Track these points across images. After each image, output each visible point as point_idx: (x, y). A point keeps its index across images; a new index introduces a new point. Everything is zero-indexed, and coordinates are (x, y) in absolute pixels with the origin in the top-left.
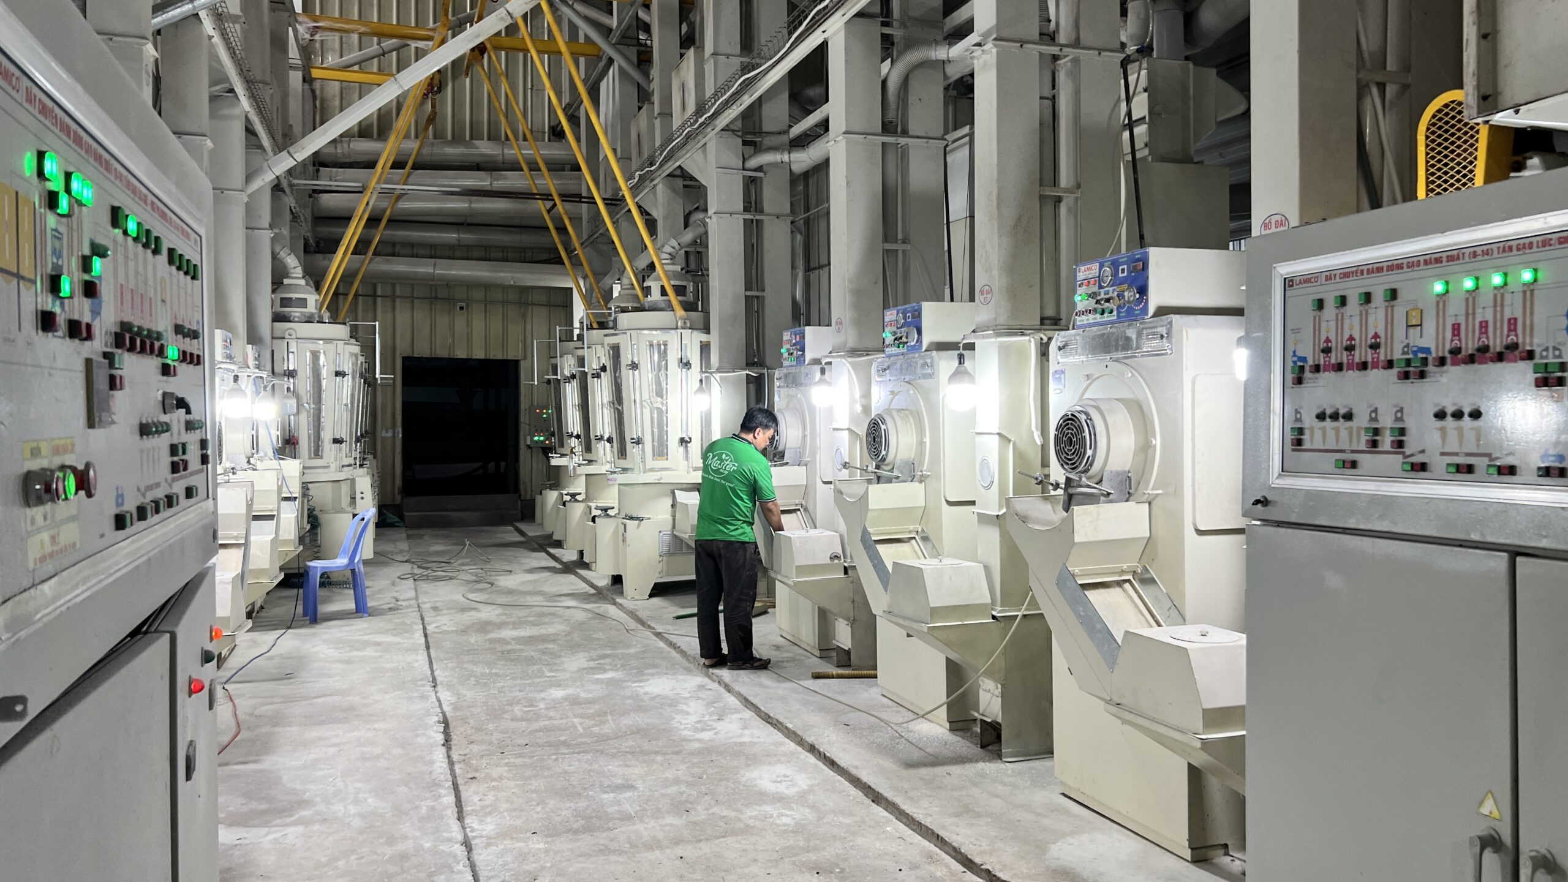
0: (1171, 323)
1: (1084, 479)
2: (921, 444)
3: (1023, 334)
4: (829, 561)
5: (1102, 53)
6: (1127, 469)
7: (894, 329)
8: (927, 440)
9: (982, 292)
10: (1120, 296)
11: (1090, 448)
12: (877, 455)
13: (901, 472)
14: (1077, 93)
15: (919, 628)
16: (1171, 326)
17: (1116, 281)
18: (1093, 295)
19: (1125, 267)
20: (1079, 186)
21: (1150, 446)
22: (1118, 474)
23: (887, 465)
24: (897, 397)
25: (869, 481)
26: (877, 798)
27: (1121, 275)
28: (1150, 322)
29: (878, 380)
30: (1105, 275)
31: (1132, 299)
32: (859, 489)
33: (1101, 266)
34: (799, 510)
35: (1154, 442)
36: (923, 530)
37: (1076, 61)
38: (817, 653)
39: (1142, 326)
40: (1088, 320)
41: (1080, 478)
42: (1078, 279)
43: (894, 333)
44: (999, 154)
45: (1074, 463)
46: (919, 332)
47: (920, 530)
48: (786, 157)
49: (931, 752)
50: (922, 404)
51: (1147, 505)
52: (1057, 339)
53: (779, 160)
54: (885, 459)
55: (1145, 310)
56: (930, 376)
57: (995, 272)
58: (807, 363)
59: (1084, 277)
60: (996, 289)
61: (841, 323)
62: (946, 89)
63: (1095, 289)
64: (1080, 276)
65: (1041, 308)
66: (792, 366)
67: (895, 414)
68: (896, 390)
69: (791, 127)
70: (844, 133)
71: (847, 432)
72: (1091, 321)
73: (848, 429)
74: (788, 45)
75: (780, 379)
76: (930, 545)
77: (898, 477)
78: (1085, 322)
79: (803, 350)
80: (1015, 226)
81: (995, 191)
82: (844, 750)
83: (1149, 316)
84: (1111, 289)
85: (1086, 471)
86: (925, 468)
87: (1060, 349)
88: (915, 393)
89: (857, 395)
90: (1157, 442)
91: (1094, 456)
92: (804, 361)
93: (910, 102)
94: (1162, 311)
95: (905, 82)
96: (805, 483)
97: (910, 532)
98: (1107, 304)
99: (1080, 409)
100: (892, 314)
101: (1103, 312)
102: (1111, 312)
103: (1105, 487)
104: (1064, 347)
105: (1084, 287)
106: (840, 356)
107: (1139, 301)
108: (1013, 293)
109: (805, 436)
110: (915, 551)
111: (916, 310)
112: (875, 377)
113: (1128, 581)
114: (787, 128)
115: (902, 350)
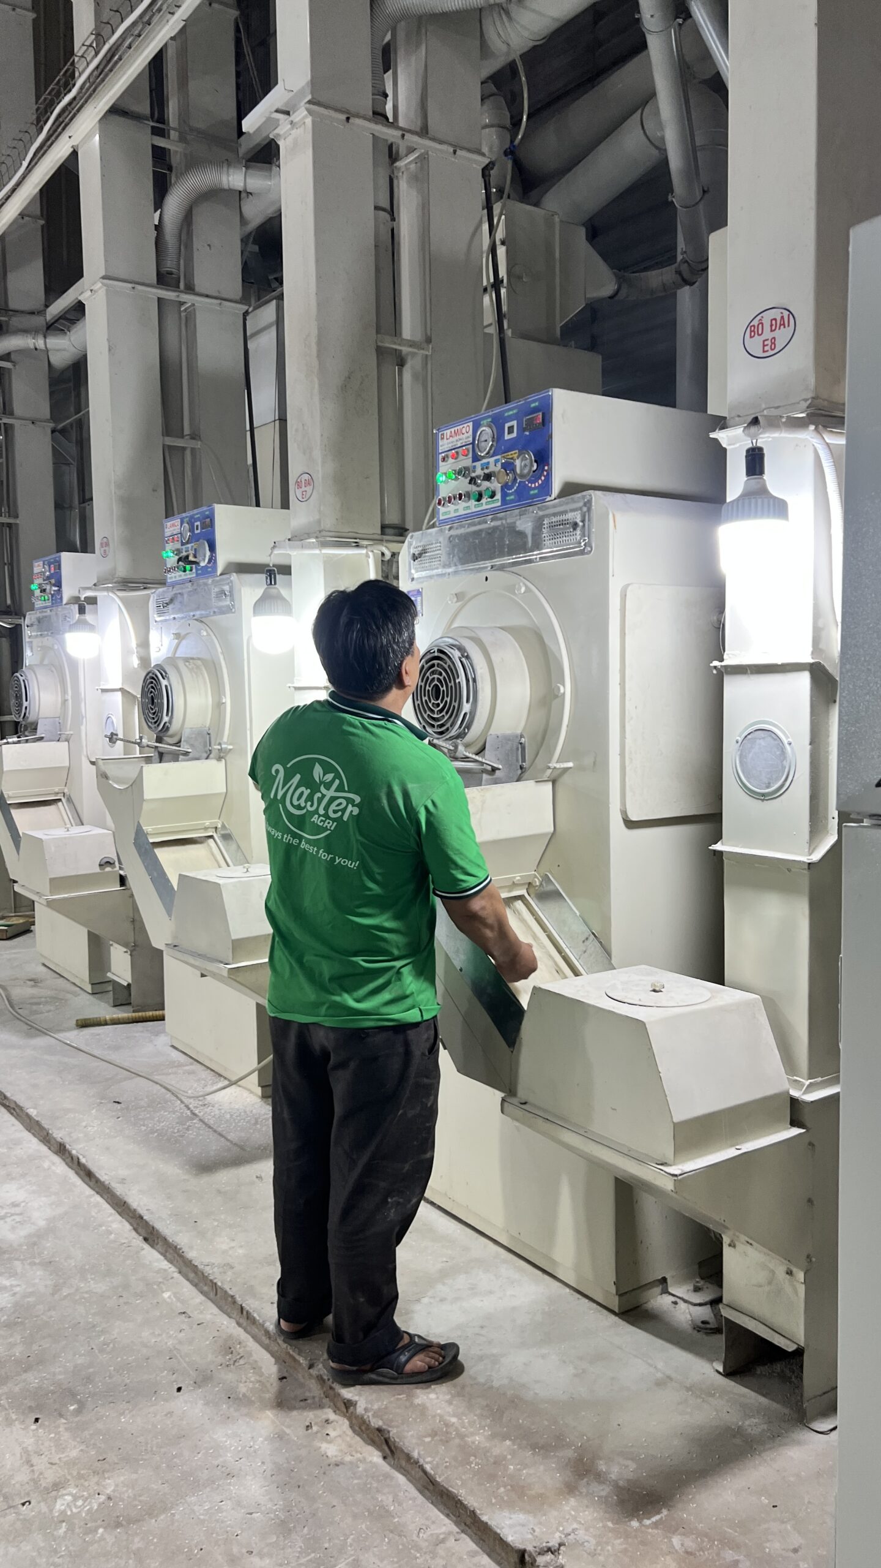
0: (588, 504)
1: (461, 748)
2: (219, 706)
3: (358, 546)
4: (97, 870)
5: (459, 152)
6: (519, 732)
7: (178, 545)
8: (227, 700)
9: (298, 484)
10: (508, 467)
11: (468, 701)
12: (157, 722)
13: (192, 746)
14: (425, 208)
15: (216, 971)
16: (589, 510)
17: (500, 446)
18: (461, 472)
19: (515, 423)
20: (429, 340)
21: (556, 696)
22: (507, 739)
23: (171, 736)
24: (184, 642)
25: (148, 760)
26: (151, 1236)
27: (507, 437)
28: (554, 506)
29: (158, 619)
30: (483, 439)
31: (526, 471)
32: (130, 772)
33: (476, 426)
34: (60, 800)
35: (562, 691)
36: (223, 826)
37: (423, 159)
38: (89, 988)
39: (541, 513)
40: (456, 511)
41: (456, 747)
42: (441, 449)
43: (178, 552)
44: (319, 277)
45: (442, 726)
46: (212, 548)
47: (219, 826)
48: (40, 343)
49: (236, 1140)
50: (219, 650)
51: (550, 785)
52: (410, 544)
53: (32, 346)
54: (168, 728)
55: (546, 488)
56: (229, 610)
57: (317, 454)
58: (65, 601)
59: (450, 446)
60: (318, 476)
61: (107, 544)
62: (244, 241)
63: (467, 462)
64: (444, 445)
65: (382, 512)
66: (46, 607)
67: (181, 664)
68: (183, 633)
69: (47, 306)
70: (104, 278)
71: (119, 694)
72: (461, 512)
73: (121, 690)
74: (25, 164)
75: (32, 625)
76: (234, 847)
77: (186, 754)
78: (453, 515)
79: (59, 584)
80: (344, 388)
81: (314, 332)
82: (108, 1149)
83: (553, 497)
84: (492, 460)
85: (461, 735)
86: (225, 739)
87: (415, 558)
88: (208, 635)
89: (133, 644)
90: (567, 689)
91: (473, 713)
92: (61, 598)
93: (195, 247)
94: (571, 489)
95: (188, 219)
96: (68, 764)
97: (206, 829)
98: (486, 484)
99: (451, 641)
100: (173, 525)
101: (480, 497)
102: (493, 495)
103: (490, 759)
104: (420, 555)
105: (451, 460)
106: (107, 589)
107: (536, 475)
108: (342, 483)
109: (65, 701)
110: (213, 854)
111: (208, 517)
112: (154, 616)
113: (520, 898)
114: (42, 308)
115: (189, 575)
